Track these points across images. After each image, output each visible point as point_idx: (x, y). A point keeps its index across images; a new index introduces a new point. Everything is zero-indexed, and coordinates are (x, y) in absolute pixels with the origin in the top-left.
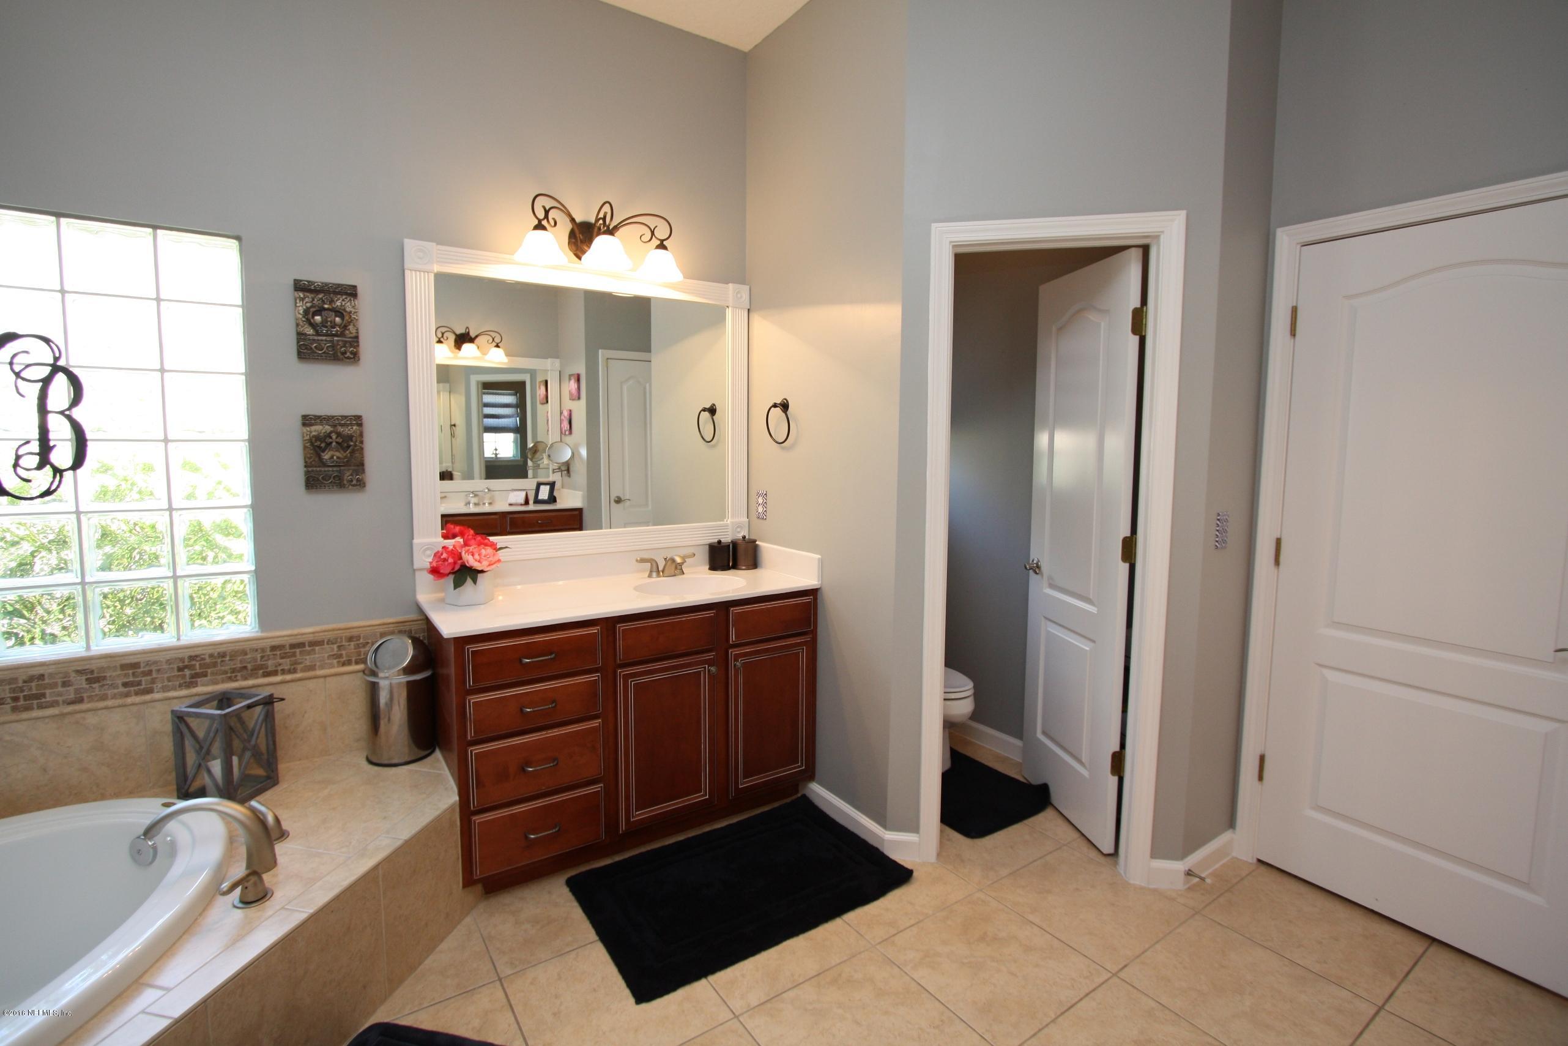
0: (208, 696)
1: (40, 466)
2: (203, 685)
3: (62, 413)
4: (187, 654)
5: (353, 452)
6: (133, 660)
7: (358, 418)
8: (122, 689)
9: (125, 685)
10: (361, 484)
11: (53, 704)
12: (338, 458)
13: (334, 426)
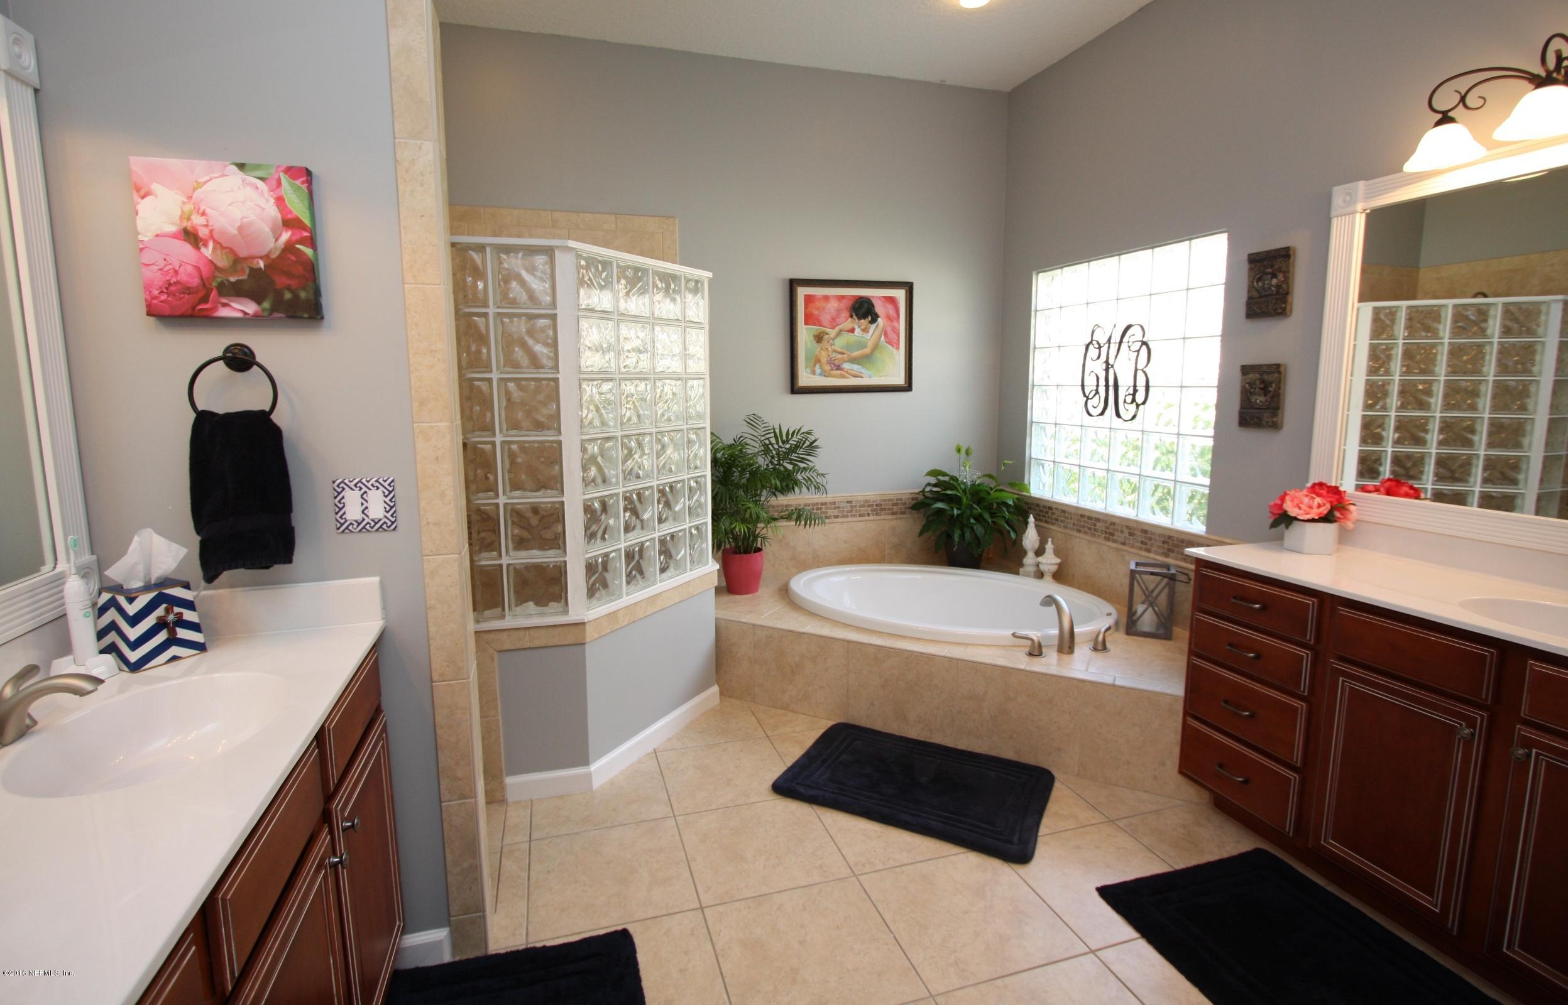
0: (1158, 562)
1: (1132, 403)
2: (1173, 558)
3: (1142, 370)
4: (1168, 533)
5: (1272, 397)
6: (1146, 528)
7: (1278, 366)
8: (1139, 544)
9: (1142, 542)
10: (1275, 426)
11: (1115, 541)
12: (1261, 401)
13: (1261, 374)
